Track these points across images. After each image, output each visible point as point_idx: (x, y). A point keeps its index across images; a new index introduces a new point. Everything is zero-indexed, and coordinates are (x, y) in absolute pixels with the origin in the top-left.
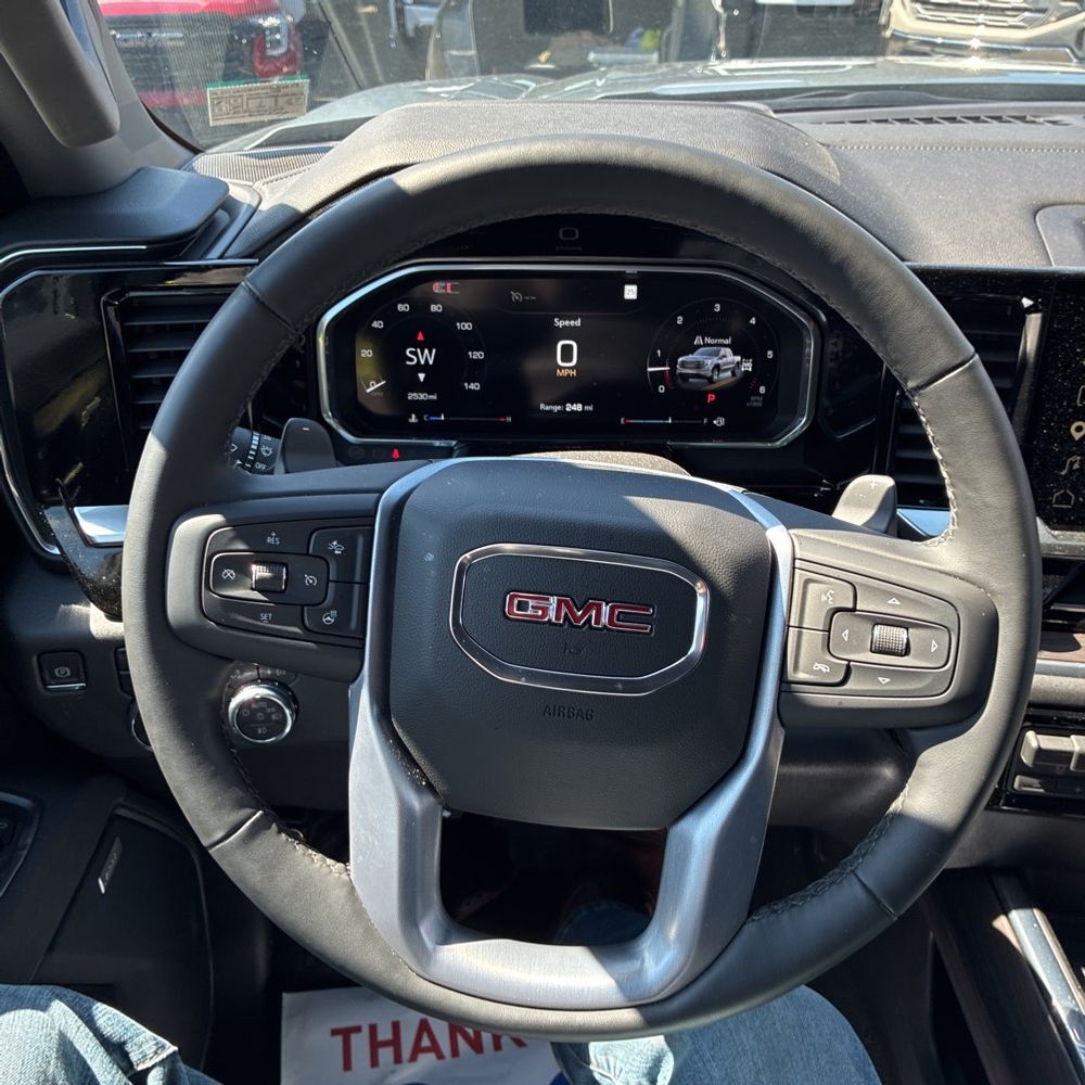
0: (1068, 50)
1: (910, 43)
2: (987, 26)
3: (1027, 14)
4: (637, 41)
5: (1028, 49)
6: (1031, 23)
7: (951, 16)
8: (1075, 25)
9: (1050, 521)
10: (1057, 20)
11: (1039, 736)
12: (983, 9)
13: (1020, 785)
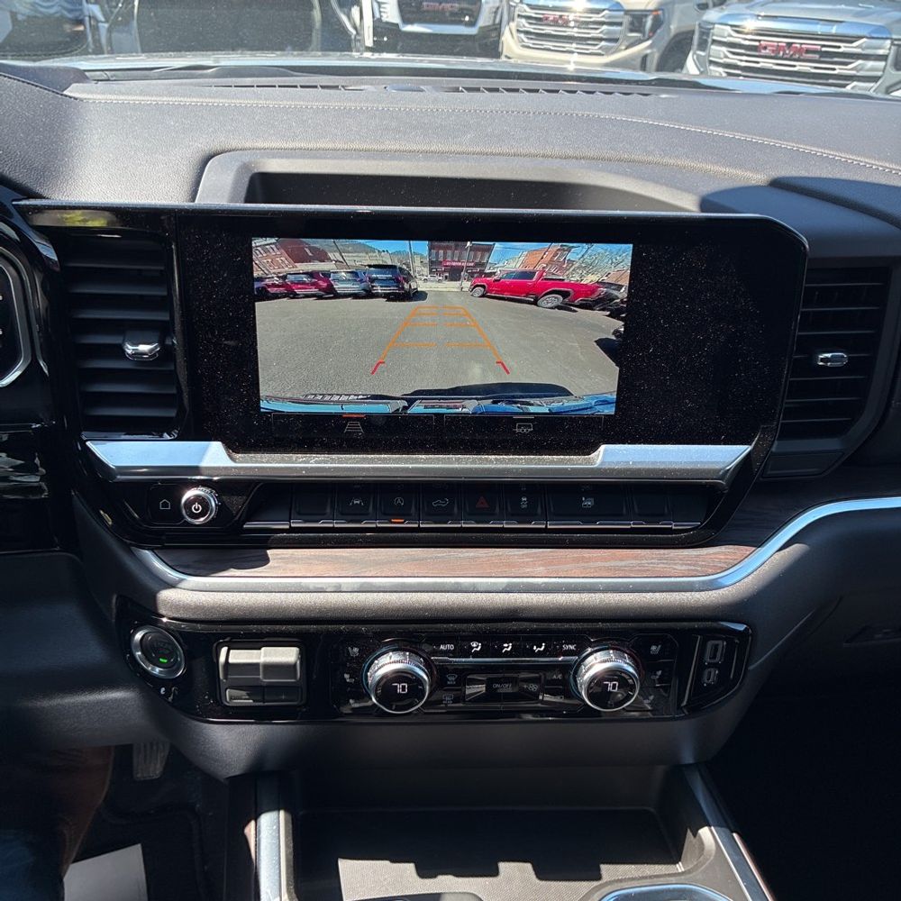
2: (579, 53)
3: (603, 43)
6: (608, 51)
7: (549, 45)
8: (639, 52)
9: (234, 446)
10: (626, 49)
11: (231, 651)
12: (570, 39)
13: (231, 699)
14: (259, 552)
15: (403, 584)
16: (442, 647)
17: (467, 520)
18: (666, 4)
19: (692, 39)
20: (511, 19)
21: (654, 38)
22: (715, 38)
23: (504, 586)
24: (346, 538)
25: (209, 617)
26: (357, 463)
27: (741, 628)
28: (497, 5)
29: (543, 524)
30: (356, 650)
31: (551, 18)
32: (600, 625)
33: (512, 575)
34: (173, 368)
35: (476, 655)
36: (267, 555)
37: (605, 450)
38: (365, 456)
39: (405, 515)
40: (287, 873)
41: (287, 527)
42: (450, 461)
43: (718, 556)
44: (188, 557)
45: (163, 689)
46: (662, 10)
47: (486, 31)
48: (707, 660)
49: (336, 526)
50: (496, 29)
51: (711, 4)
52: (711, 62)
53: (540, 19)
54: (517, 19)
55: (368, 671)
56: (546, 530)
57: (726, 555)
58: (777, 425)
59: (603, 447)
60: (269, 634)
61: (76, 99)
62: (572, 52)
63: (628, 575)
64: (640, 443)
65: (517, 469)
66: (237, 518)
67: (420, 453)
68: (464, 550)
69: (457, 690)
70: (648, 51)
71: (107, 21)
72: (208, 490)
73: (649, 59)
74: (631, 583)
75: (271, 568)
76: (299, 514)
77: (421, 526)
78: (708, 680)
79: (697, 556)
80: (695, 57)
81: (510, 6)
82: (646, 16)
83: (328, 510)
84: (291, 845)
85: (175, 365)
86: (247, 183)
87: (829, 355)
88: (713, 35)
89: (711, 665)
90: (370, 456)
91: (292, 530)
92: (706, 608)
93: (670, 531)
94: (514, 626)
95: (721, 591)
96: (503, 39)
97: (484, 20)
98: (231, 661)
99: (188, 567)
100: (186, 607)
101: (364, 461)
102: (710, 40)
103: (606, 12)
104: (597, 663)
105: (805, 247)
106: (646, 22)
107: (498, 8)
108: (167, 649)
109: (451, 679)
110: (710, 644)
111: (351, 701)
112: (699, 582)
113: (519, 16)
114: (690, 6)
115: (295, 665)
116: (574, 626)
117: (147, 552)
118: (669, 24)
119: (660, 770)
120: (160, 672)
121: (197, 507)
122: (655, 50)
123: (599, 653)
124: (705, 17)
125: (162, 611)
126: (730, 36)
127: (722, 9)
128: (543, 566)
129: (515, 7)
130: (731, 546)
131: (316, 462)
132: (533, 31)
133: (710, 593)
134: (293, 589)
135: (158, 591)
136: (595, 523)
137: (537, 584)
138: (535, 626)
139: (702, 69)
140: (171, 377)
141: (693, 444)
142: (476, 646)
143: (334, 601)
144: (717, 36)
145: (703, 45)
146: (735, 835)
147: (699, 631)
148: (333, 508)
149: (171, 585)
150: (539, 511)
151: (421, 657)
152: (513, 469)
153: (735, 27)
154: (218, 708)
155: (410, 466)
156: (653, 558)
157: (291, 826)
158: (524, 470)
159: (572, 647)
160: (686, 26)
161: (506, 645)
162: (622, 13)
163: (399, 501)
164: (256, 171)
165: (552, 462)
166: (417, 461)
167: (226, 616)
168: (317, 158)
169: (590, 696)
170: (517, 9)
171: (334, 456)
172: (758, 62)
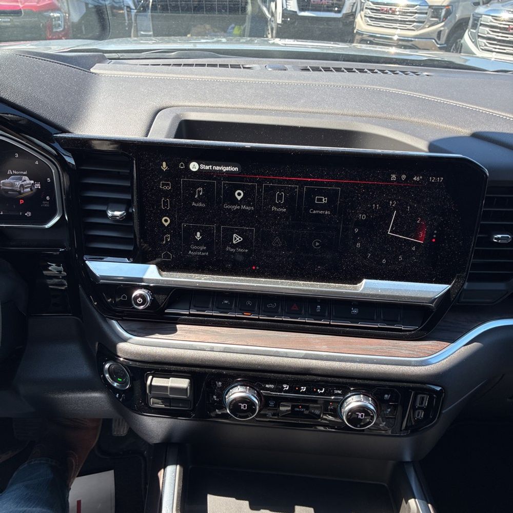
0: (434, 41)
1: (364, 36)
2: (400, 29)
3: (415, 24)
4: (232, 30)
5: (417, 40)
6: (417, 28)
7: (382, 24)
8: (437, 29)
9: (162, 267)
10: (428, 27)
11: (154, 378)
12: (396, 21)
13: (153, 403)
14: (172, 326)
15: (247, 350)
16: (267, 386)
17: (285, 316)
18: (455, 2)
19: (468, 22)
20: (362, 10)
21: (446, 21)
22: (482, 22)
23: (303, 355)
24: (219, 321)
25: (143, 359)
26: (227, 281)
27: (438, 389)
28: (354, 1)
29: (328, 321)
30: (220, 383)
31: (385, 9)
32: (356, 381)
33: (309, 349)
34: (132, 224)
35: (286, 392)
36: (176, 328)
37: (366, 283)
38: (231, 277)
39: (252, 311)
40: (177, 500)
41: (188, 313)
42: (277, 283)
43: (427, 347)
44: (135, 326)
45: (118, 395)
46: (452, 6)
47: (347, 16)
48: (418, 405)
49: (214, 314)
50: (353, 15)
51: (481, 3)
52: (479, 36)
53: (379, 10)
54: (365, 10)
55: (226, 395)
56: (330, 325)
57: (432, 346)
58: (466, 275)
59: (364, 281)
60: (174, 371)
61: (95, 74)
62: (397, 28)
63: (374, 353)
64: (386, 280)
65: (314, 290)
66: (162, 306)
67: (261, 277)
68: (283, 333)
69: (275, 410)
70: (442, 29)
71: (136, 9)
72: (146, 291)
73: (442, 33)
74: (375, 359)
75: (177, 335)
76: (195, 306)
77: (260, 318)
78: (418, 416)
79: (415, 346)
80: (469, 33)
81: (362, 2)
82: (442, 9)
83: (210, 306)
84: (181, 485)
85: (133, 223)
86: (177, 126)
87: (500, 236)
88: (481, 21)
89: (419, 408)
90: (234, 278)
91: (190, 315)
92: (417, 376)
93: (400, 330)
94: (308, 377)
95: (427, 367)
96: (356, 20)
97: (346, 10)
98: (153, 384)
99: (134, 331)
100: (131, 353)
101: (230, 280)
102: (479, 24)
103: (418, 6)
104: (354, 402)
105: (486, 175)
106: (441, 12)
107: (354, 3)
108: (122, 373)
109: (272, 404)
110: (419, 396)
111: (217, 410)
112: (415, 361)
113: (366, 8)
114: (469, 4)
115: (187, 389)
116: (341, 380)
117: (114, 321)
118: (455, 13)
119: (391, 463)
120: (117, 385)
121: (140, 300)
122: (446, 28)
123: (354, 396)
124: (477, 11)
125: (119, 354)
126: (491, 22)
127: (487, 6)
128: (326, 345)
129: (364, 3)
130: (435, 341)
131: (205, 279)
132: (374, 16)
133: (421, 367)
134: (188, 347)
135: (117, 344)
136: (357, 323)
137: (322, 355)
138: (319, 378)
139: (473, 40)
140: (130, 229)
141: (417, 282)
142: (286, 387)
143: (209, 356)
144: (484, 21)
145: (475, 26)
146: (429, 505)
147: (413, 389)
148: (213, 304)
149: (125, 340)
150: (327, 314)
151: (255, 390)
152: (312, 290)
153: (494, 17)
154: (146, 408)
155: (255, 285)
156: (389, 345)
157: (182, 474)
158: (318, 291)
159: (340, 392)
160: (465, 15)
161: (302, 388)
162: (427, 7)
163: (249, 303)
164: (183, 119)
165: (334, 287)
166: (259, 282)
167: (152, 359)
168: (217, 112)
169: (348, 420)
170: (365, 4)
171: (215, 276)
172: (507, 37)
